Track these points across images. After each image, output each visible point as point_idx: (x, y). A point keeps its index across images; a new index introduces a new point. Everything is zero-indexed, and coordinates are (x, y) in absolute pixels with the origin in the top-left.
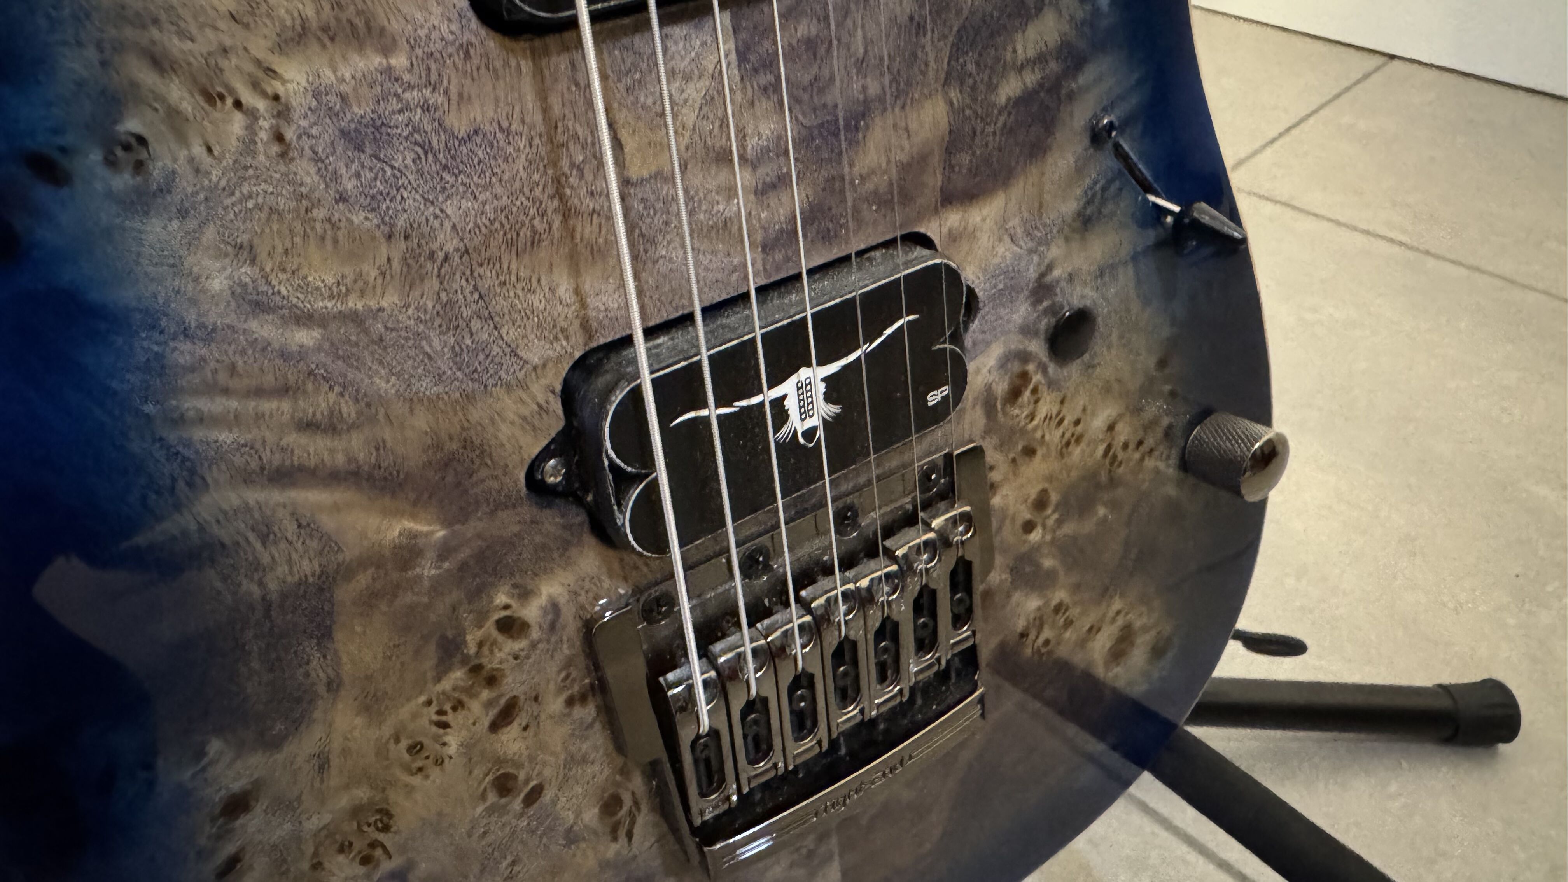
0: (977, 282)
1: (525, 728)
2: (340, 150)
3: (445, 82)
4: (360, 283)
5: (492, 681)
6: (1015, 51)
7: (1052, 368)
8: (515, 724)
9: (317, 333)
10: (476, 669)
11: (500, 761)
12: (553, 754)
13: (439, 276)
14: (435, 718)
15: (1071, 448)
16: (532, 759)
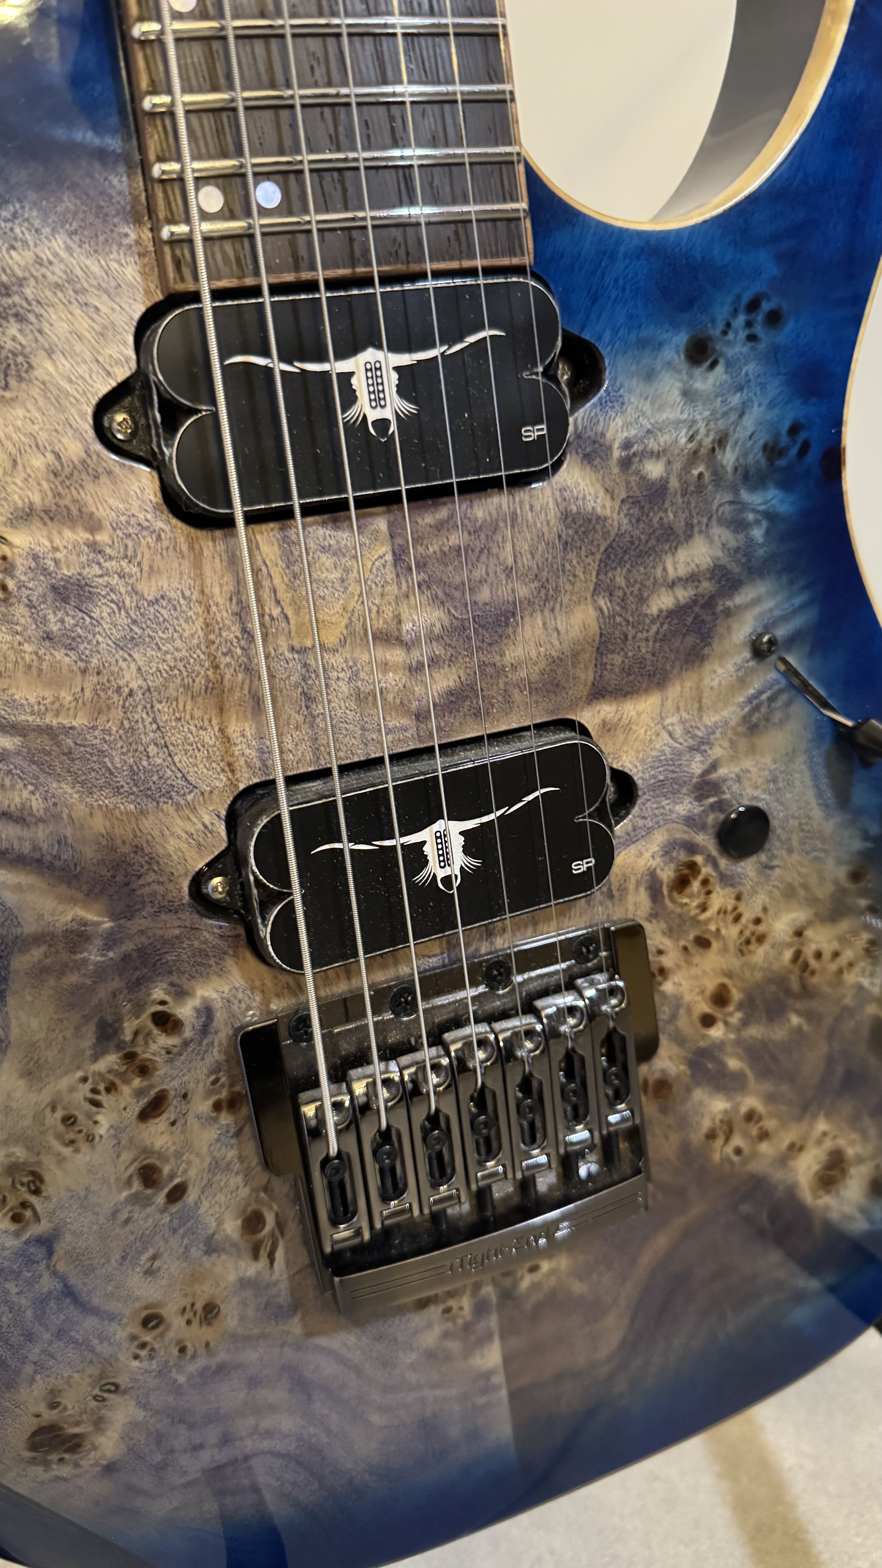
0: (635, 770)
1: (173, 1123)
2: (49, 600)
3: (139, 556)
4: (57, 705)
5: (144, 1070)
6: (665, 569)
7: (723, 862)
8: (165, 1116)
9: (17, 740)
10: (130, 1057)
11: (146, 1151)
12: (198, 1155)
13: (123, 707)
14: (89, 1095)
15: (752, 947)
16: (178, 1155)
